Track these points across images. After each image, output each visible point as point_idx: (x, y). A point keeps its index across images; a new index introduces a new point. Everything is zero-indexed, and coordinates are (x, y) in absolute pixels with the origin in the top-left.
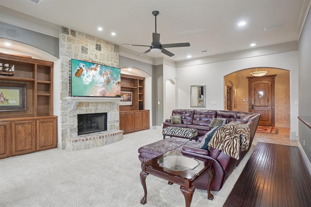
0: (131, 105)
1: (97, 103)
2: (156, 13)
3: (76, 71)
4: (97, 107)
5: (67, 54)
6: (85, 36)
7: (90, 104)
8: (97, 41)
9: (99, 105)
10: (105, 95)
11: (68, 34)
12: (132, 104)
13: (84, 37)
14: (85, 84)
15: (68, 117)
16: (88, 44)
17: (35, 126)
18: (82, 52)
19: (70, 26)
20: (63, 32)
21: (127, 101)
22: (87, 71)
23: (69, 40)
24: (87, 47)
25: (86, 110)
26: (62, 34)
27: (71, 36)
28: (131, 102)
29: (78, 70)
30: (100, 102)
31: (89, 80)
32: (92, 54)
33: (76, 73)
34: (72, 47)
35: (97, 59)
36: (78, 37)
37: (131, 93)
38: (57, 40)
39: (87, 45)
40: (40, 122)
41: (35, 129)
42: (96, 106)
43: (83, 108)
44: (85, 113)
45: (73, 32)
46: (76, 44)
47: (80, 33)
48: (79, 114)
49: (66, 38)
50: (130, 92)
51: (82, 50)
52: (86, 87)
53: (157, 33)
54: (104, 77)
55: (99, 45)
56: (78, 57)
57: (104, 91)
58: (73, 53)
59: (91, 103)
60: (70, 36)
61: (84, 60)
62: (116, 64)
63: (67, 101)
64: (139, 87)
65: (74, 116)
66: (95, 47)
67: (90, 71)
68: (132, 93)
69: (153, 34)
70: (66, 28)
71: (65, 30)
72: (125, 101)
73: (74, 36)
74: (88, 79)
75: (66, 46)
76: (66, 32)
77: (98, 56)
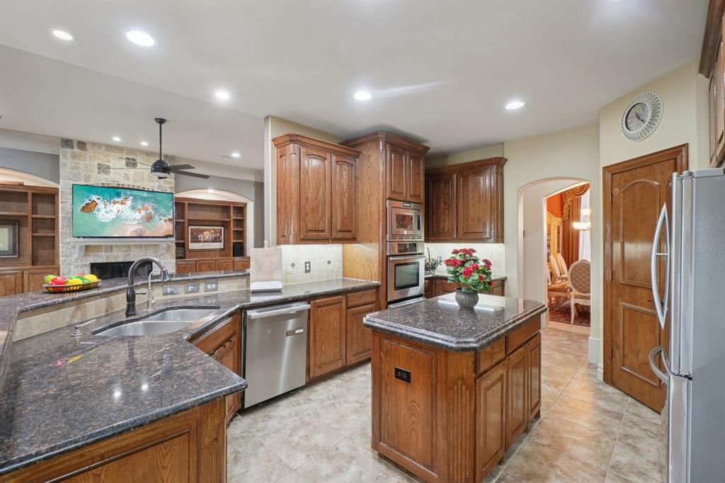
0: (221, 249)
1: (129, 247)
2: (161, 121)
3: (84, 205)
4: (128, 253)
5: (71, 176)
6: (103, 148)
7: (114, 248)
8: (127, 154)
9: (133, 250)
10: (143, 235)
11: (73, 147)
12: (222, 247)
13: (103, 150)
14: (103, 220)
15: (72, 267)
16: (112, 160)
17: (20, 279)
18: (99, 173)
19: (76, 136)
20: (63, 147)
21: (212, 242)
22: (105, 205)
23: (74, 156)
24: (108, 164)
25: (107, 257)
26: (61, 149)
27: (78, 150)
28: (222, 243)
29: (87, 204)
30: (134, 245)
31: (111, 216)
32: (119, 173)
33: (84, 207)
34: (80, 166)
35: (128, 180)
36: (90, 151)
37: (221, 230)
38: (55, 158)
39: (108, 161)
40: (29, 274)
41: (20, 282)
42: (126, 251)
43: (100, 254)
44: (105, 261)
45: (82, 145)
46: (88, 162)
47: (93, 144)
48: (93, 262)
49: (69, 154)
50: (219, 228)
51: (99, 169)
52: (103, 225)
54: (140, 212)
55: (133, 159)
56: (91, 180)
57: (142, 230)
58: (82, 175)
59: (116, 246)
60: (76, 150)
61: (102, 184)
62: (167, 186)
63: (72, 244)
64: (234, 220)
65: (85, 265)
66: (124, 162)
67: (112, 205)
68: (222, 228)
70: (68, 140)
71: (67, 143)
72: (208, 242)
73: (82, 150)
74: (108, 215)
75: (68, 166)
76: (69, 145)
77: (130, 176)
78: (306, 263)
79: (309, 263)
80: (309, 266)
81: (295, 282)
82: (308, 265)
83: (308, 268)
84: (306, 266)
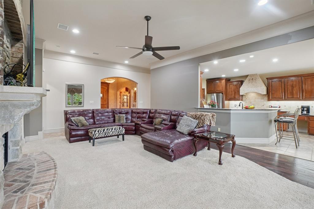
2: (148, 18)
53: (149, 35)
69: (146, 36)
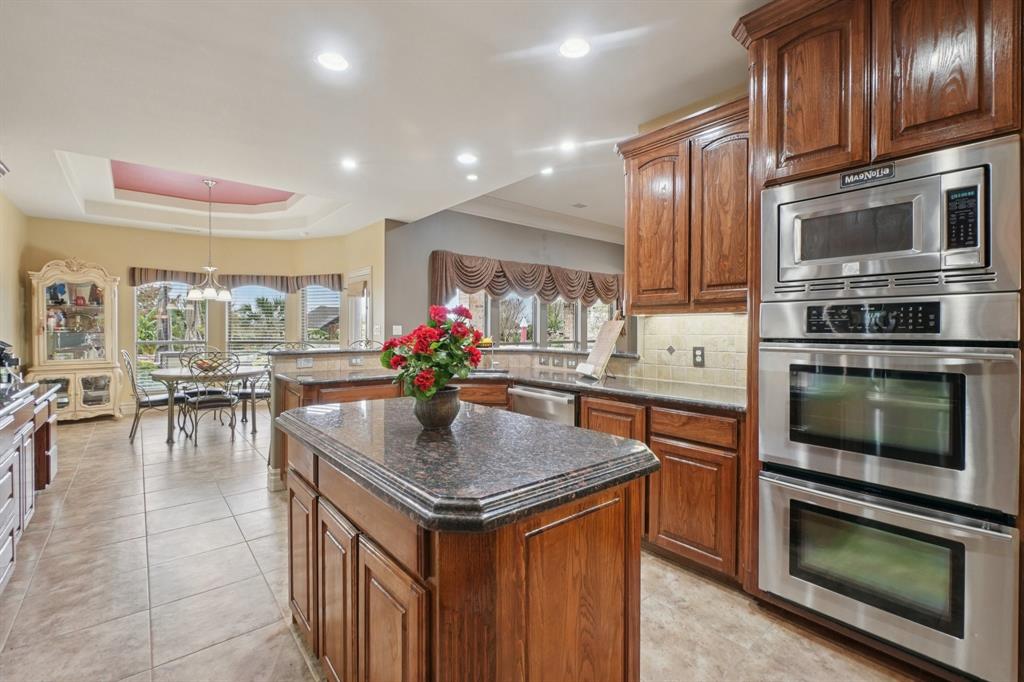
78: (695, 349)
79: (702, 349)
80: (702, 356)
81: (673, 379)
82: (698, 353)
83: (699, 359)
84: (695, 356)
